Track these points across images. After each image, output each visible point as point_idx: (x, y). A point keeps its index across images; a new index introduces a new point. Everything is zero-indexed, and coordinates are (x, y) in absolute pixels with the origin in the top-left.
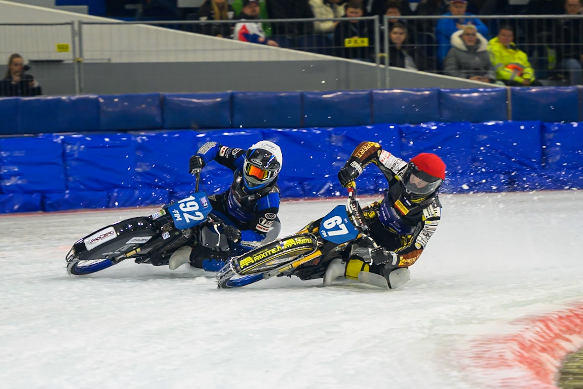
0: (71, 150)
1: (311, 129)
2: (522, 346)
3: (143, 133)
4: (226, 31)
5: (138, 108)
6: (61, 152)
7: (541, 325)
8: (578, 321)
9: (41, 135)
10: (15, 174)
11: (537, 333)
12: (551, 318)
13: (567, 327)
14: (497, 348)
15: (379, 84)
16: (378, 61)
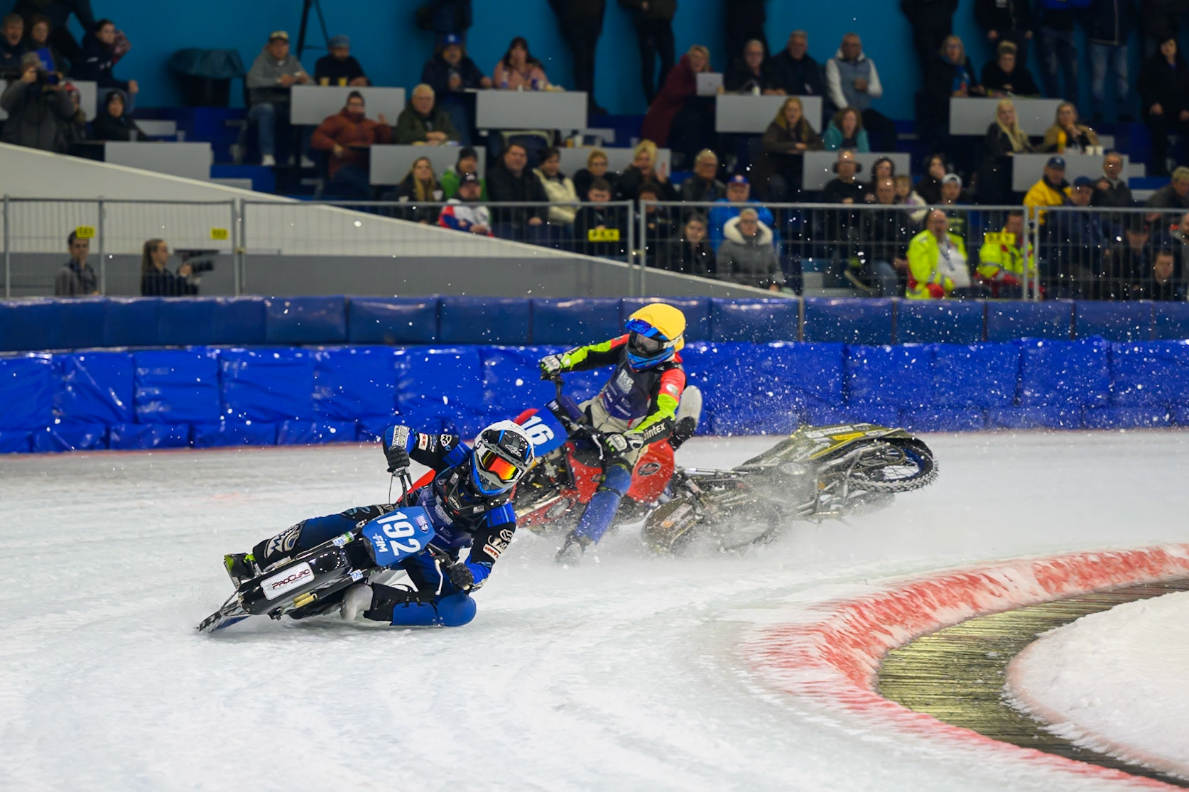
0: (229, 368)
1: (544, 347)
2: (830, 639)
3: (321, 348)
4: (432, 216)
5: (316, 314)
6: (216, 371)
7: (853, 612)
8: (900, 608)
9: (189, 348)
10: (156, 398)
11: (848, 622)
12: (866, 603)
13: (885, 614)
14: (798, 641)
15: (632, 290)
16: (631, 259)
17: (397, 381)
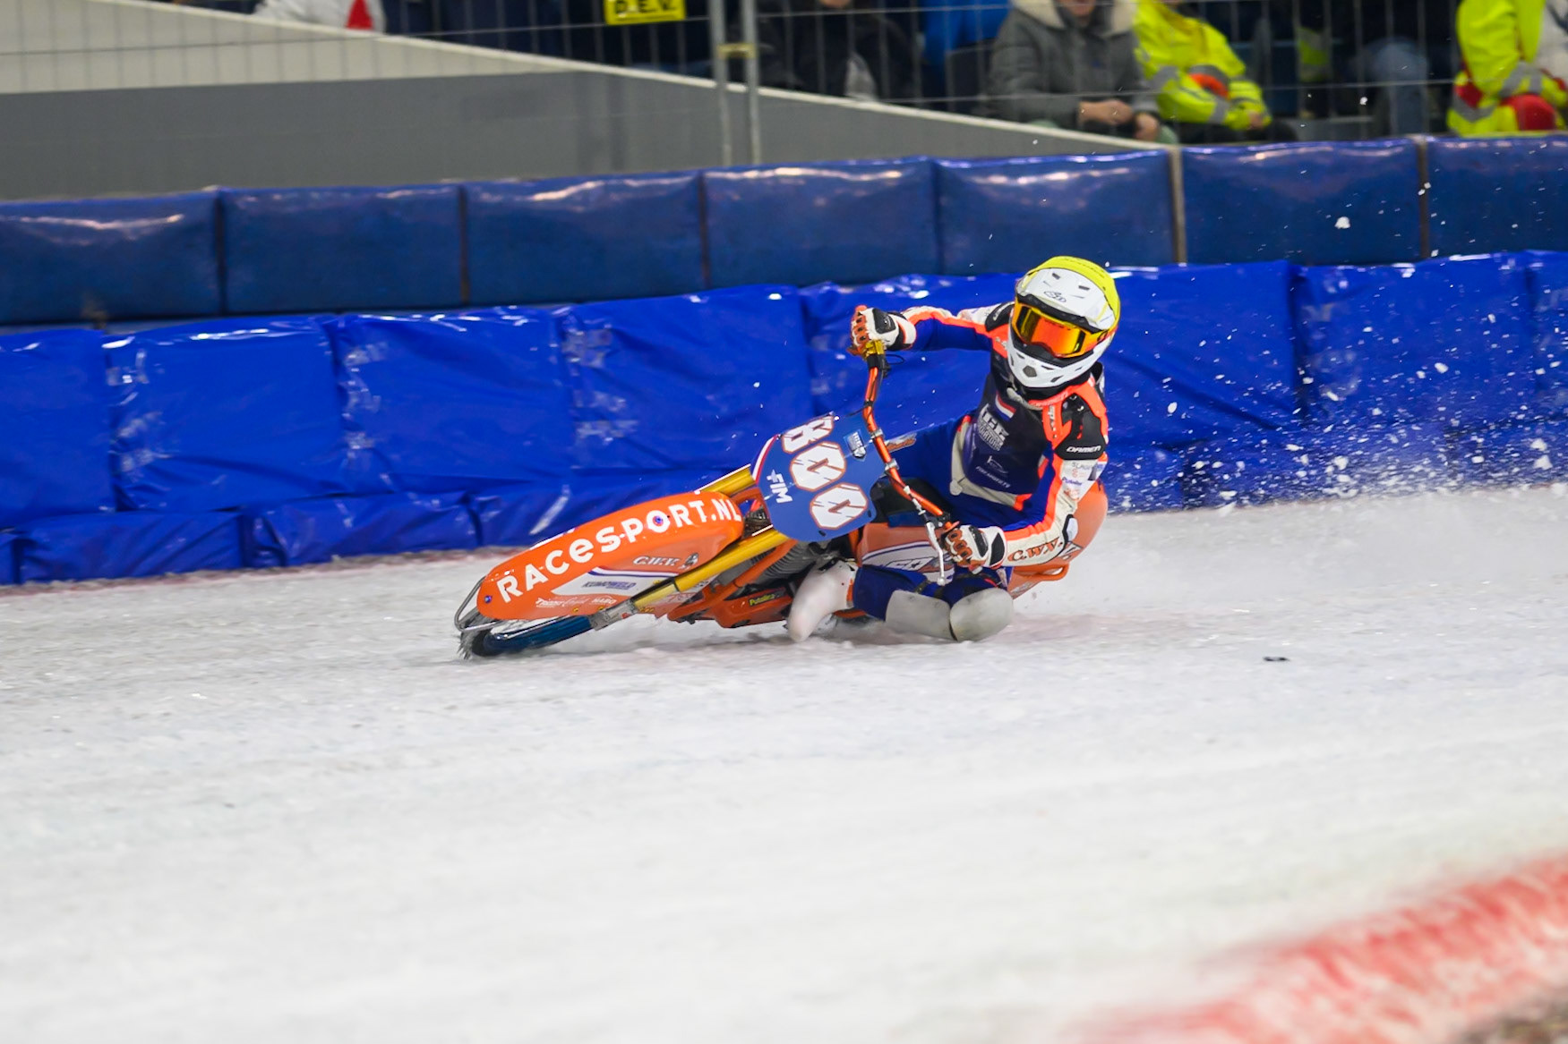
15: (727, 150)
16: (721, 67)
17: (118, 418)
